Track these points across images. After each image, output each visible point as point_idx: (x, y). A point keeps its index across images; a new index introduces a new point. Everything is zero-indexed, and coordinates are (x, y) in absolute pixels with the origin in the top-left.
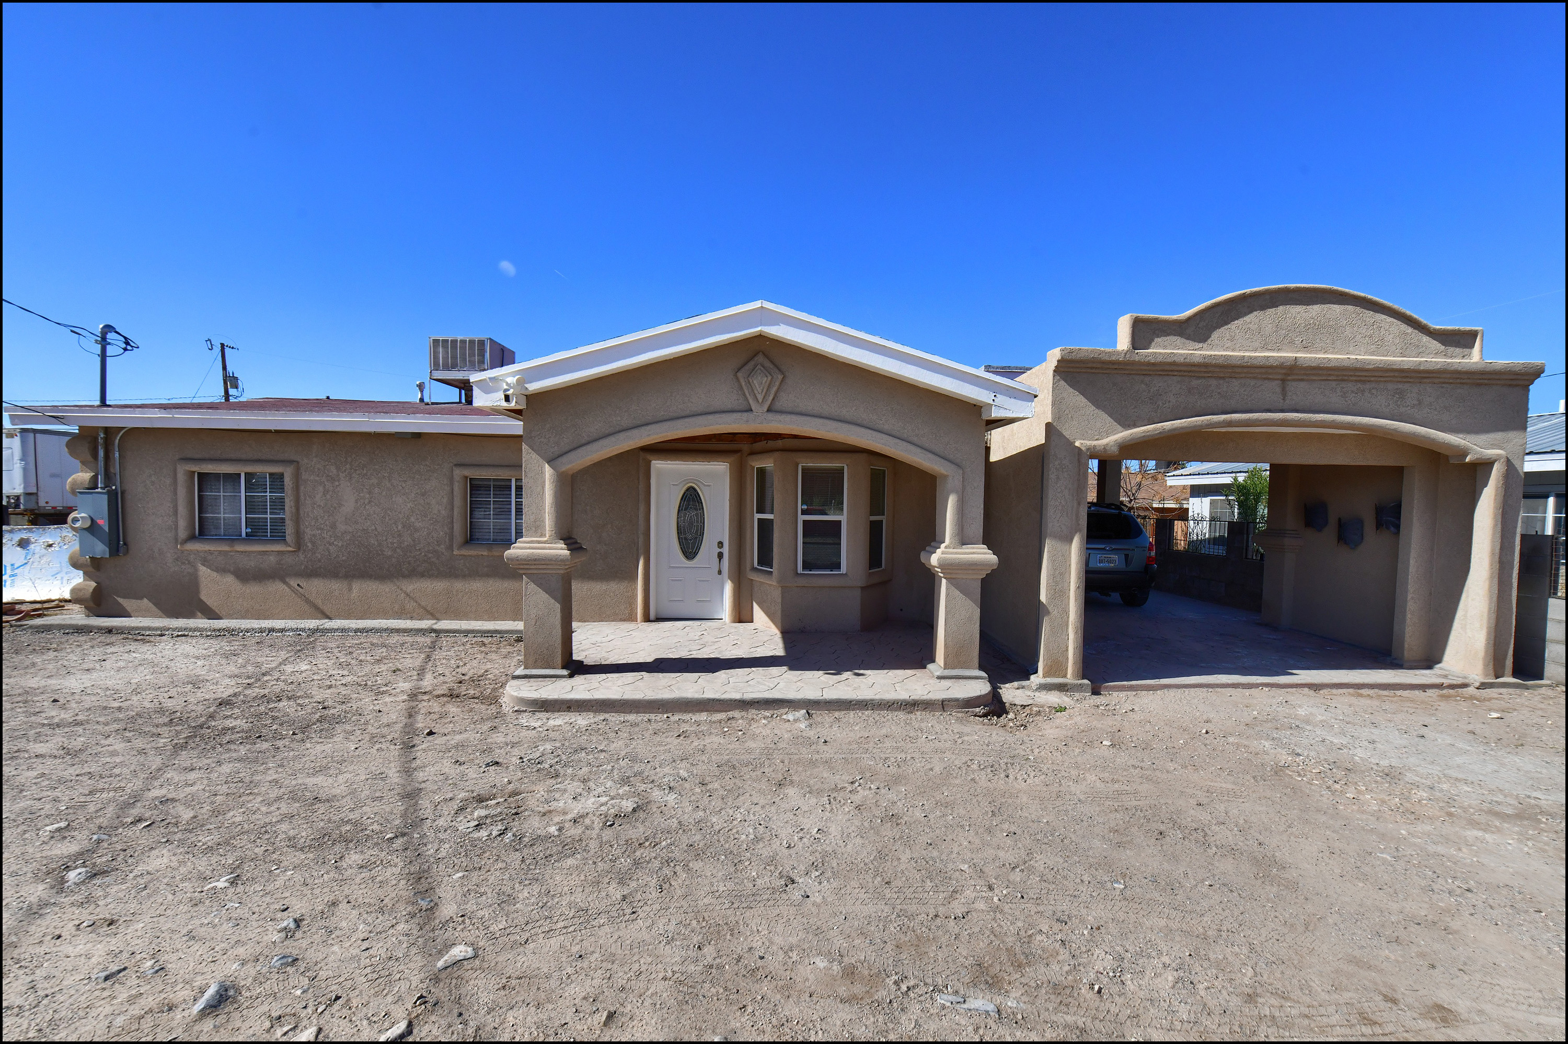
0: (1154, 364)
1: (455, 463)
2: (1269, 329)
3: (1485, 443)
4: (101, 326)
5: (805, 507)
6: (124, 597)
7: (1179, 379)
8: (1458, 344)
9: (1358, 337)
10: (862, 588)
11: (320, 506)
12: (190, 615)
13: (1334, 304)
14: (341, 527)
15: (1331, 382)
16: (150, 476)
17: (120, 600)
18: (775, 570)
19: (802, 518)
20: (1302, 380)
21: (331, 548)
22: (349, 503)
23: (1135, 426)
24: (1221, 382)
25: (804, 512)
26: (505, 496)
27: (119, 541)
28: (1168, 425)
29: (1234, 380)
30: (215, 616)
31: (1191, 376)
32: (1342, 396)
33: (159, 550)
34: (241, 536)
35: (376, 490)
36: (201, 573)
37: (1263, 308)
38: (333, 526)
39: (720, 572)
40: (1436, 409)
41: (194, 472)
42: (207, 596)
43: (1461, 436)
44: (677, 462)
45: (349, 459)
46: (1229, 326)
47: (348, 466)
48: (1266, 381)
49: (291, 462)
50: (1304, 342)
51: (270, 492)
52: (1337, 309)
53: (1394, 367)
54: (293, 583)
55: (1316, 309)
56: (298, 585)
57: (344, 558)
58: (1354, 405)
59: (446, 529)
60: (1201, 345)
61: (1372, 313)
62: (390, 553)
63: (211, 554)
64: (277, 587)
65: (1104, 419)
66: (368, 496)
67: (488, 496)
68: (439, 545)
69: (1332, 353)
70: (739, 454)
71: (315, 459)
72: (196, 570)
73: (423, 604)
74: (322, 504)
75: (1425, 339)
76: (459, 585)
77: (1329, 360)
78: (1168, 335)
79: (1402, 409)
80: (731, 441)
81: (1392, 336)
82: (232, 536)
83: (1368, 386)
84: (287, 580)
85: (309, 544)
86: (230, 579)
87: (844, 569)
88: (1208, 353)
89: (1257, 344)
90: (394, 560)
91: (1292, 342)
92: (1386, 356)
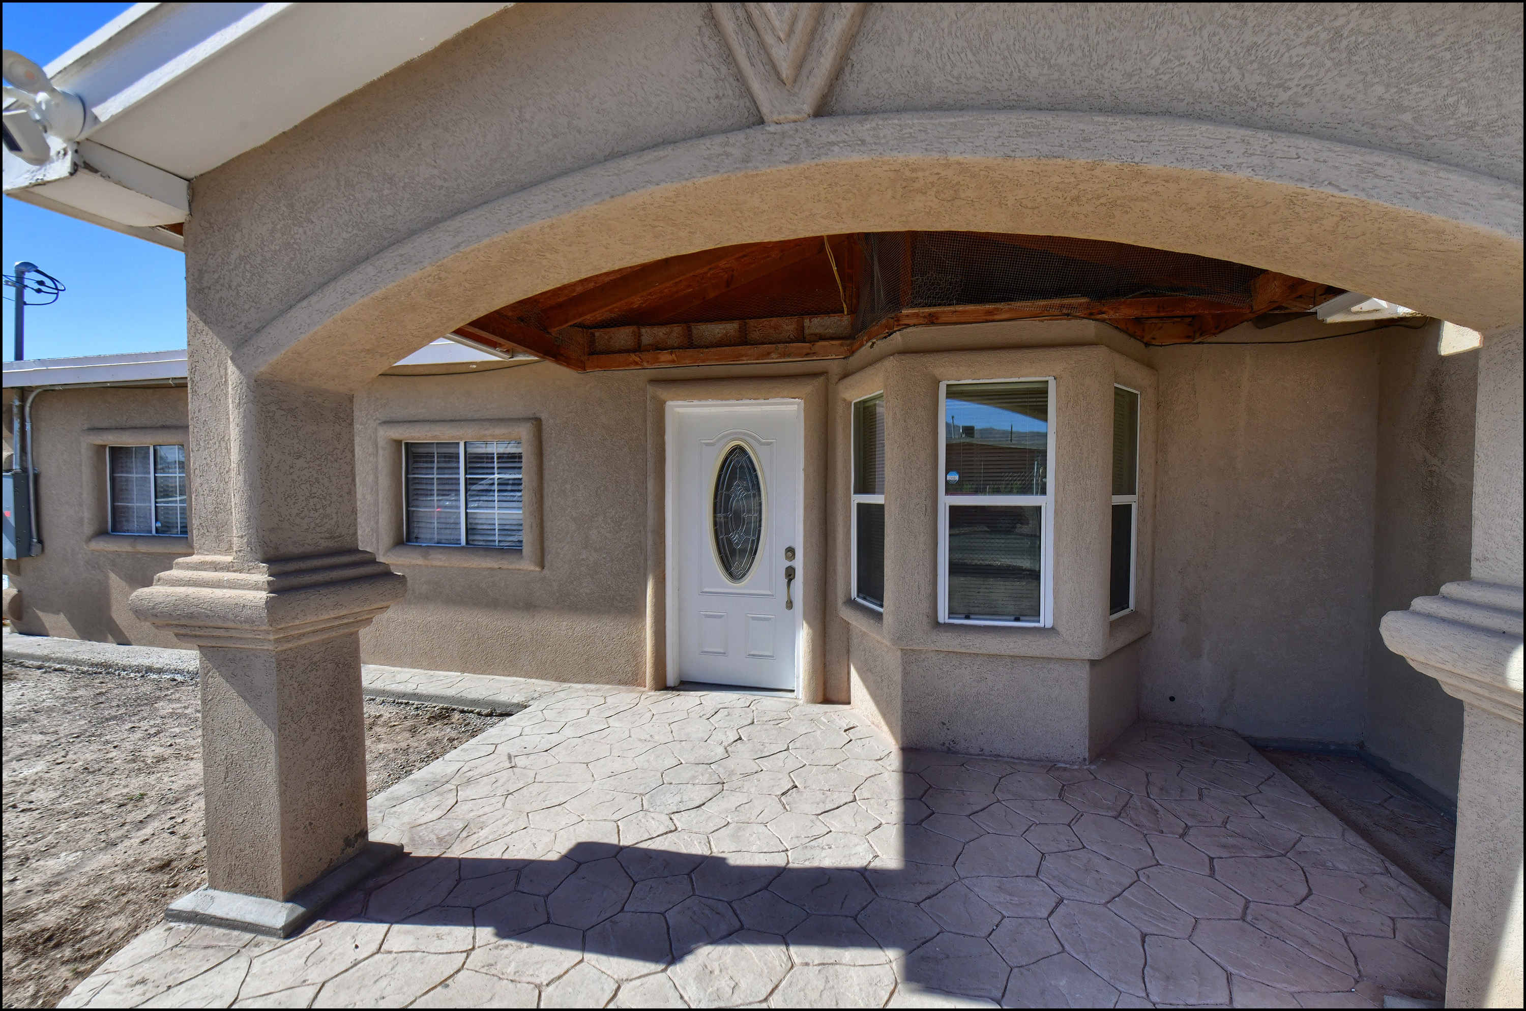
1: (384, 419)
4: (17, 263)
5: (954, 477)
6: (42, 610)
10: (1093, 663)
12: (102, 639)
17: (40, 613)
18: (888, 609)
19: (946, 501)
25: (951, 489)
26: (451, 471)
27: (31, 537)
30: (125, 641)
33: (72, 550)
34: (151, 532)
36: (110, 582)
39: (790, 604)
41: (104, 447)
42: (117, 613)
44: (710, 402)
63: (119, 555)
67: (429, 471)
70: (822, 379)
72: (107, 577)
80: (807, 355)
82: (142, 532)
87: (1047, 618)
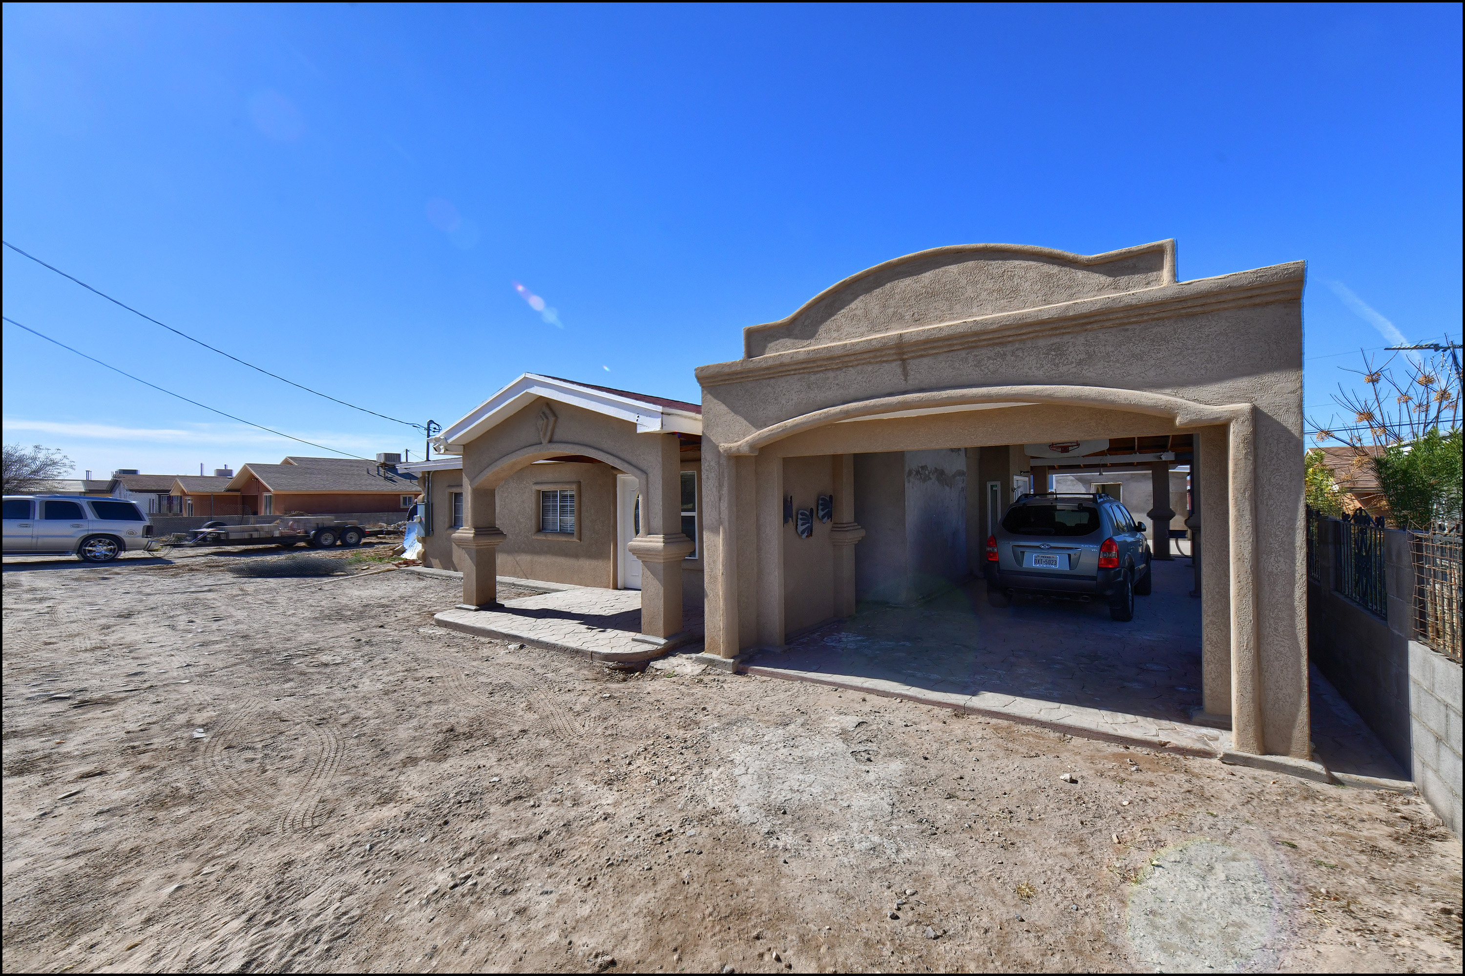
0: (768, 368)
2: (876, 310)
3: (1216, 396)
4: (428, 421)
6: (434, 558)
7: (799, 376)
8: (1133, 270)
9: (984, 295)
12: (448, 568)
13: (950, 264)
15: (958, 353)
16: (440, 495)
17: (431, 559)
20: (922, 356)
23: (766, 426)
24: (838, 372)
28: (790, 422)
29: (851, 369)
31: (809, 373)
32: (975, 366)
33: (441, 533)
37: (868, 290)
40: (1118, 361)
41: (453, 492)
43: (1168, 391)
46: (835, 317)
48: (884, 364)
50: (916, 315)
52: (953, 269)
53: (1029, 320)
55: (928, 276)
58: (992, 373)
59: (531, 522)
60: (809, 342)
61: (1000, 262)
62: (511, 537)
65: (741, 423)
68: (528, 533)
69: (950, 320)
73: (522, 569)
75: (1080, 274)
76: (537, 558)
77: (941, 329)
78: (778, 339)
79: (1063, 369)
81: (1029, 283)
83: (1009, 348)
88: (816, 347)
89: (864, 329)
91: (902, 317)
92: (1024, 308)
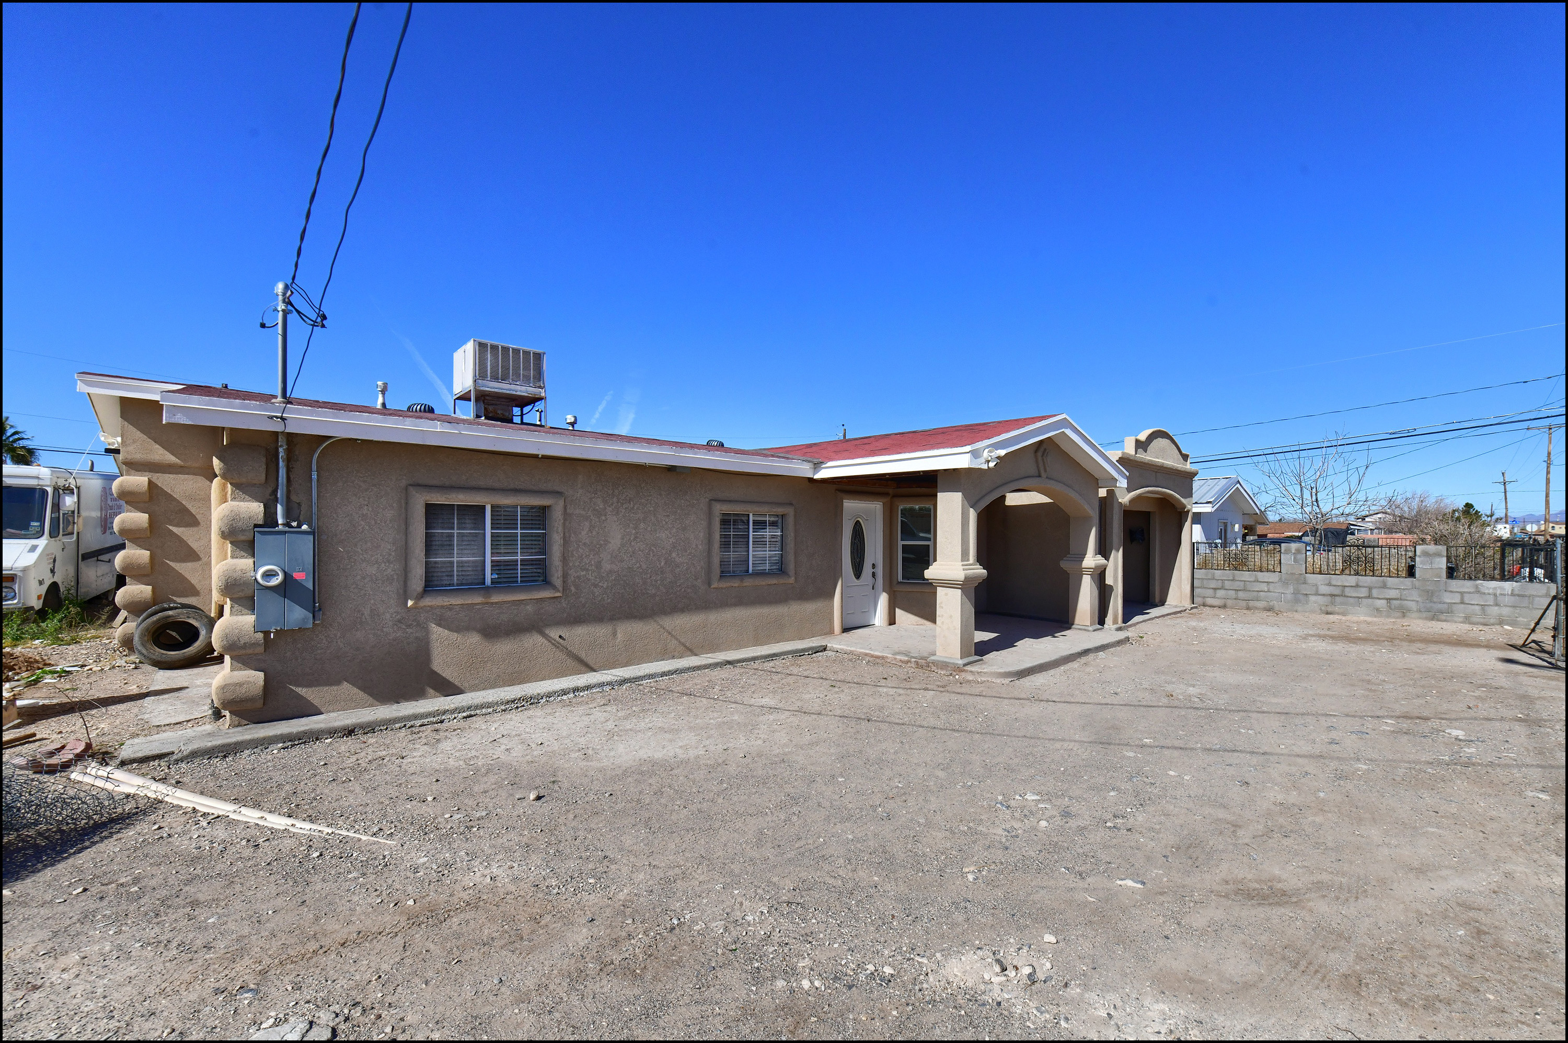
1: (711, 498)
6: (309, 685)
11: (585, 544)
12: (417, 694)
14: (607, 566)
16: (361, 507)
17: (301, 691)
21: (595, 590)
22: (615, 541)
26: (742, 530)
27: (314, 603)
30: (457, 691)
33: (372, 610)
34: (486, 583)
35: (642, 525)
36: (434, 637)
38: (599, 565)
39: (873, 588)
42: (441, 664)
45: (616, 491)
47: (615, 499)
49: (558, 494)
51: (521, 529)
54: (554, 633)
56: (560, 637)
57: (609, 600)
59: (702, 563)
62: (654, 591)
63: (448, 609)
64: (533, 641)
66: (634, 531)
67: (728, 530)
68: (696, 579)
70: (890, 496)
71: (580, 491)
72: (427, 631)
73: (683, 640)
74: (587, 541)
80: (886, 486)
82: (471, 584)
84: (547, 632)
85: (573, 589)
86: (474, 639)
90: (657, 598)
